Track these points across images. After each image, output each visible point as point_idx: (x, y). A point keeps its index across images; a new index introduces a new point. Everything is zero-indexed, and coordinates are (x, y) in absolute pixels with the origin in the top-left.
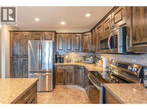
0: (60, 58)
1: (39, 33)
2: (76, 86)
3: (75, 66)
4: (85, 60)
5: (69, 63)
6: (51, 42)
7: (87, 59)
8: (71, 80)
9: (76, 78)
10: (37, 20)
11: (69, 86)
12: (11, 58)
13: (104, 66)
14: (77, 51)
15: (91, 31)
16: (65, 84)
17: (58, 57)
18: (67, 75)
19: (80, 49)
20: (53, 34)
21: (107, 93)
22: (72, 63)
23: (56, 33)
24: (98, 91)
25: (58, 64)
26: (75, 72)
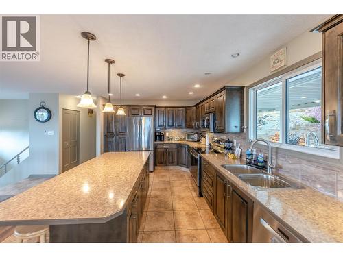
0: (160, 136)
1: (137, 107)
2: (179, 167)
3: (178, 144)
4: (189, 138)
5: (170, 142)
6: (152, 117)
7: (192, 137)
8: (173, 160)
9: (179, 156)
10: (138, 95)
11: (171, 167)
12: (105, 135)
13: (207, 144)
14: (180, 127)
15: (196, 106)
16: (166, 165)
17: (157, 134)
18: (169, 154)
19: (184, 125)
20: (153, 108)
21: (202, 160)
22: (173, 142)
23: (156, 107)
24: (196, 160)
25: (158, 142)
26: (178, 152)
